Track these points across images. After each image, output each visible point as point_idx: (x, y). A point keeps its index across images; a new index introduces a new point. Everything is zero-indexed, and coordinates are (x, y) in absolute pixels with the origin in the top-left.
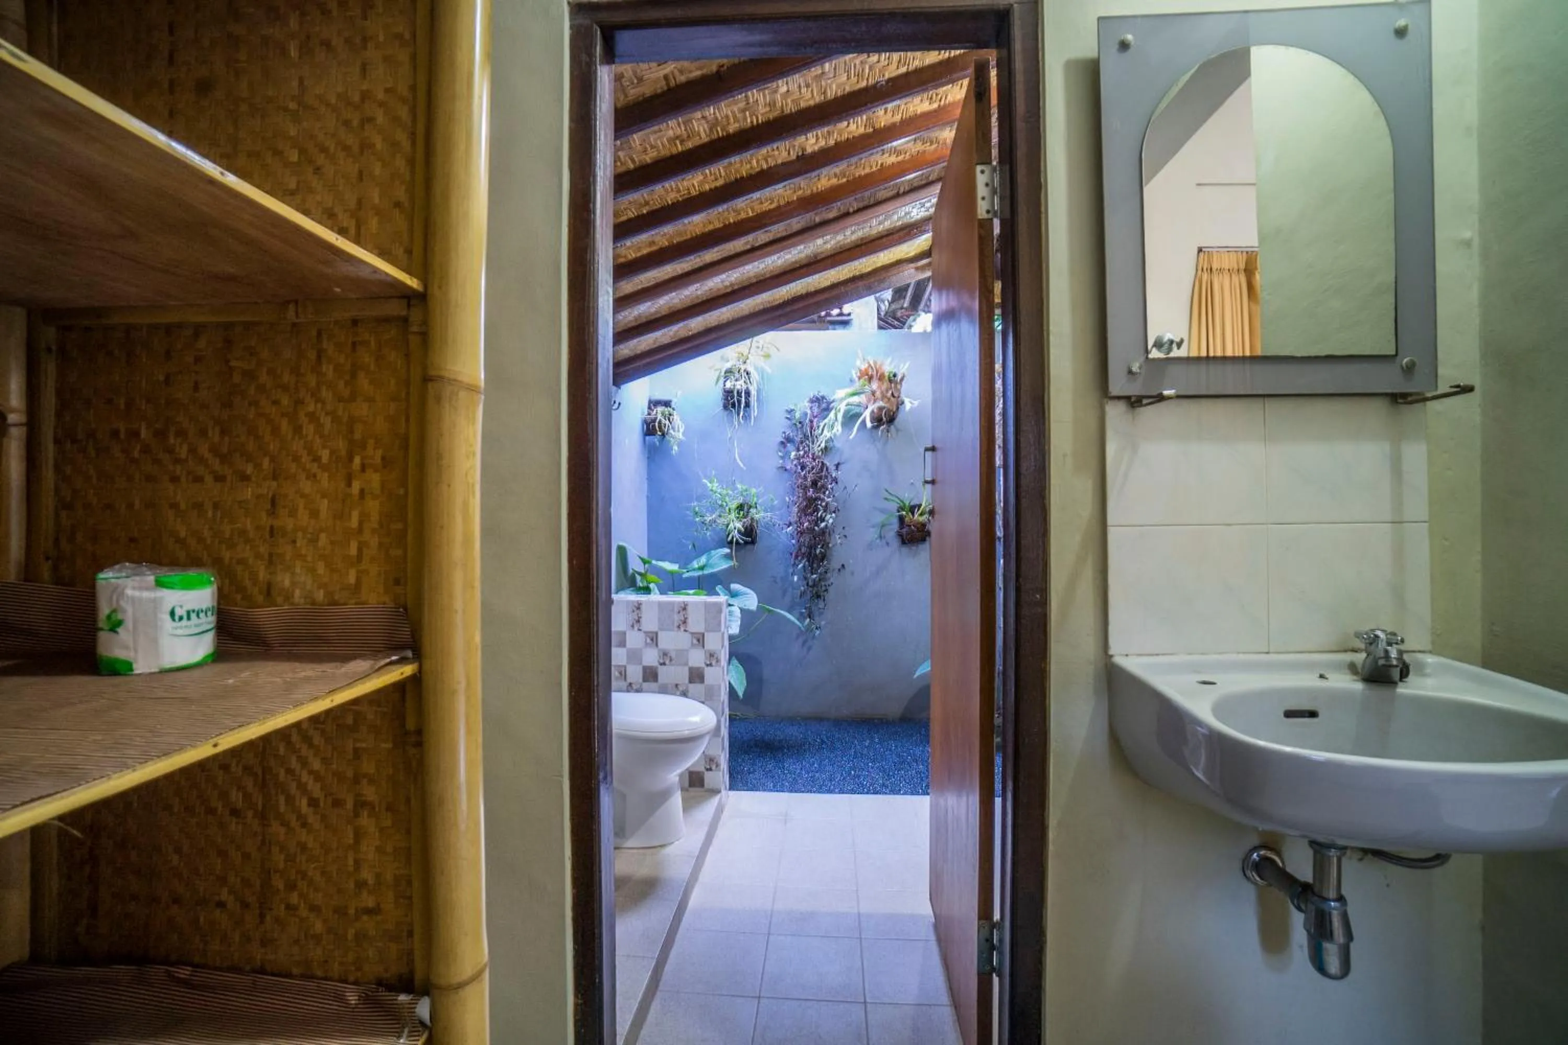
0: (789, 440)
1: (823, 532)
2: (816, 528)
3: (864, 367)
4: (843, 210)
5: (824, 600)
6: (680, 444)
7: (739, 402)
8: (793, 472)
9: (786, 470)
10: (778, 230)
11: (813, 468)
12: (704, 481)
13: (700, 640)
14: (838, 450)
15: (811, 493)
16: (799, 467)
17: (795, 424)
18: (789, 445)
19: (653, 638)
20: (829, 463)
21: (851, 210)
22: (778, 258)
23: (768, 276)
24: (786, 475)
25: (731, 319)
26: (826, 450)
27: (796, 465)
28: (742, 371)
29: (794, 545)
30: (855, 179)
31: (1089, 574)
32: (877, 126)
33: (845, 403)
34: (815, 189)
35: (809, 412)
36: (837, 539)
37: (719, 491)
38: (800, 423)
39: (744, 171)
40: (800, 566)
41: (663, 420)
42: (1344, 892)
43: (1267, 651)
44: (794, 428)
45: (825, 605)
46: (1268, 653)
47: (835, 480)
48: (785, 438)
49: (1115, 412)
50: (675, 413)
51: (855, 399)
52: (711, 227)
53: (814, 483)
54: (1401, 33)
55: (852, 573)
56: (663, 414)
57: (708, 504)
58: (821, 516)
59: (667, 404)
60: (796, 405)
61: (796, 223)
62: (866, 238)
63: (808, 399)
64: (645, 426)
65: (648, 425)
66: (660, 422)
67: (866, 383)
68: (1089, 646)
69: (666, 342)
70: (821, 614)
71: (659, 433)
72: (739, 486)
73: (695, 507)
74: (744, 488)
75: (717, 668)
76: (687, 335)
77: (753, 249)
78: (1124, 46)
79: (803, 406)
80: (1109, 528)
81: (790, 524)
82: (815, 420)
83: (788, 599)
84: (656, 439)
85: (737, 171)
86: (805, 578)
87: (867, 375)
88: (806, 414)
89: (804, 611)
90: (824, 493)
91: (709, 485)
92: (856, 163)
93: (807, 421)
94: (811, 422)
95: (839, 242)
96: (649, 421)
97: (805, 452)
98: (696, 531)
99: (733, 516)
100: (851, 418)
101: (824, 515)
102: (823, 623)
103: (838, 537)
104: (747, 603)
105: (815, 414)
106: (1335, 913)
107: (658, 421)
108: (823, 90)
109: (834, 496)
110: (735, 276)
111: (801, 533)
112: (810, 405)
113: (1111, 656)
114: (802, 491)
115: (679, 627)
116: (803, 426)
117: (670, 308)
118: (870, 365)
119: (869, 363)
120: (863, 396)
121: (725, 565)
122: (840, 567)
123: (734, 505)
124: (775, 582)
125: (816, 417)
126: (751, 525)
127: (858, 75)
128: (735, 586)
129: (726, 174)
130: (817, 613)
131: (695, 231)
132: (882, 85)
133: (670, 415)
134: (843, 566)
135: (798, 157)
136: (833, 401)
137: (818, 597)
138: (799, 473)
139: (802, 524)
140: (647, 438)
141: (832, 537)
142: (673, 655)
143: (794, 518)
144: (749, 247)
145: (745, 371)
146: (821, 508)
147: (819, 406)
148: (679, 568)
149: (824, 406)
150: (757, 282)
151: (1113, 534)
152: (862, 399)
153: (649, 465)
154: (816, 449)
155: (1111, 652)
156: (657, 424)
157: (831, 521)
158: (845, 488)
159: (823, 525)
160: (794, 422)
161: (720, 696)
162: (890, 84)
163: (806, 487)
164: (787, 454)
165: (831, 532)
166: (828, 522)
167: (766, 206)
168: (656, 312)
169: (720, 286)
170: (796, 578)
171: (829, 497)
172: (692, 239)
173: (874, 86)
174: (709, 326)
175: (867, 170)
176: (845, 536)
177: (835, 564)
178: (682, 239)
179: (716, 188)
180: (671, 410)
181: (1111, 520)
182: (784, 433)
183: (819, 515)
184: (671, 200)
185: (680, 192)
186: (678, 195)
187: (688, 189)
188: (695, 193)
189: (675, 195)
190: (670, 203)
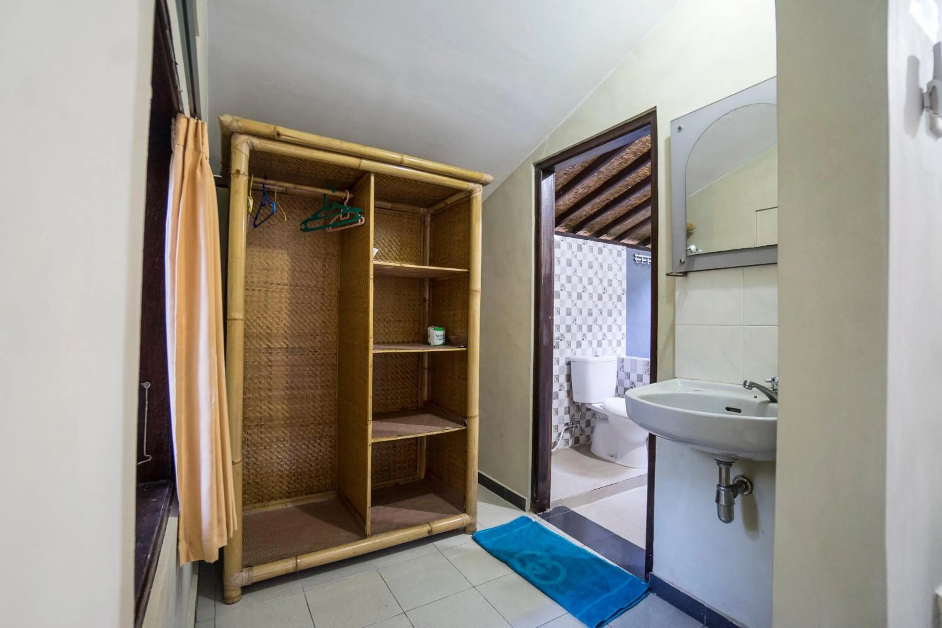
113: (676, 378)
155: (675, 376)
184: (639, 180)
185: (640, 176)
186: (641, 177)
187: (644, 174)
188: (649, 174)
189: (639, 178)
190: (639, 181)
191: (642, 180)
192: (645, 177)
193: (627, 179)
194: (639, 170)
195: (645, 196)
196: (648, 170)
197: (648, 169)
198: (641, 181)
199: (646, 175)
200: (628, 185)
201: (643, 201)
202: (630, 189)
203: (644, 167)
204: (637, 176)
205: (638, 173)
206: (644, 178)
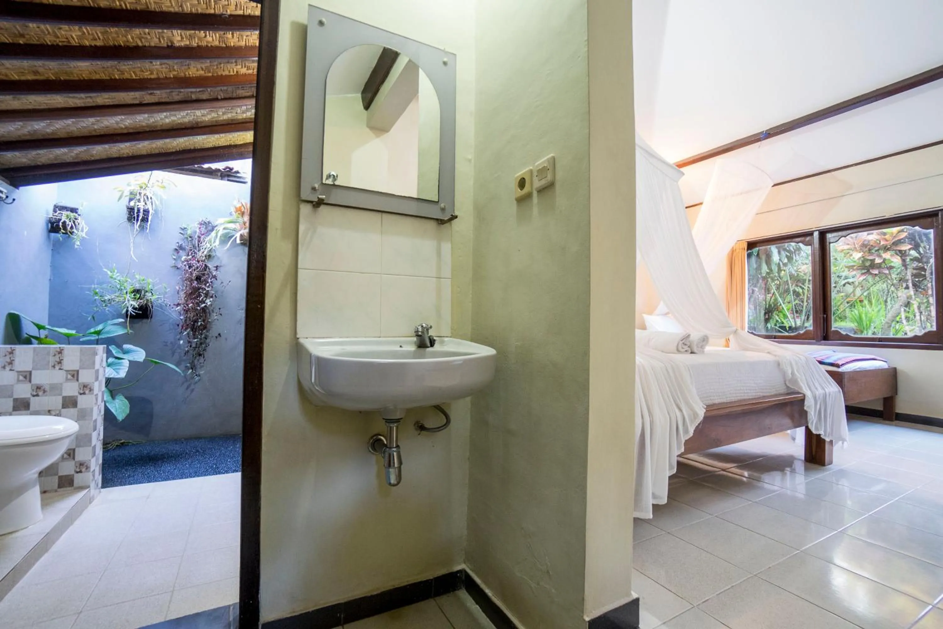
0: (181, 248)
1: (204, 310)
2: (199, 308)
3: (238, 205)
4: (213, 96)
5: (204, 357)
6: (83, 240)
7: (138, 216)
8: (183, 270)
9: (178, 268)
10: (160, 95)
11: (197, 268)
12: (105, 270)
13: (75, 375)
14: (218, 258)
15: (195, 284)
16: (187, 267)
17: (187, 238)
18: (181, 251)
19: (27, 376)
20: (211, 265)
21: (219, 97)
22: (166, 117)
23: (159, 128)
24: (177, 272)
25: (131, 154)
26: (209, 257)
27: (185, 265)
28: (142, 195)
29: (182, 320)
30: (218, 76)
31: (288, 294)
32: (229, 44)
33: (223, 227)
34: (187, 73)
35: (198, 231)
36: (214, 316)
37: (118, 278)
38: (190, 237)
39: (121, 41)
40: (186, 333)
41: (68, 222)
42: (399, 444)
43: (379, 336)
44: (185, 240)
45: (205, 361)
46: (380, 337)
47: (215, 277)
48: (178, 246)
49: (305, 209)
50: (80, 218)
51: (232, 226)
52: (98, 77)
53: (198, 278)
54: (445, 63)
55: (226, 339)
56: (67, 216)
57: (109, 287)
58: (202, 299)
59: (74, 210)
60: (188, 225)
61: (176, 95)
62: (234, 120)
63: (198, 222)
64: (50, 225)
65: (52, 224)
66: (64, 223)
67: (240, 216)
68: (287, 333)
69: (68, 161)
70: (202, 367)
71: (62, 231)
72: (137, 276)
73: (95, 289)
74: (142, 278)
75: (90, 396)
76: (89, 159)
77: (141, 105)
78: (321, 23)
79: (193, 227)
80: (299, 270)
81: (178, 305)
82: (202, 237)
83: (176, 356)
84: (59, 236)
85: (114, 39)
86: (189, 342)
87: (241, 211)
88: (195, 232)
89: (188, 365)
90: (205, 285)
91: (109, 273)
92: (217, 65)
93: (196, 237)
94: (199, 237)
95: (214, 118)
96: (54, 220)
97: (193, 257)
98: (97, 307)
99: (128, 297)
100: (227, 238)
101: (204, 299)
102: (202, 372)
103: (215, 314)
104: (136, 357)
105: (203, 232)
106: (395, 453)
107: (62, 221)
108: (180, 4)
109: (212, 287)
110: (128, 121)
111: (187, 311)
112: (199, 226)
113: (298, 338)
114: (189, 283)
115: (54, 367)
116: (193, 240)
117: (68, 133)
118: (243, 205)
119: (241, 203)
120: (238, 224)
121: (120, 331)
122: (217, 335)
123: (130, 288)
124: (166, 345)
125: (203, 234)
126: (146, 304)
127: (206, 3)
128: (126, 346)
129: (104, 37)
130: (199, 366)
131: (81, 75)
132: (226, 17)
133: (76, 219)
134: (219, 334)
135: (168, 46)
136: (216, 226)
137: (200, 355)
138: (187, 270)
139: (187, 305)
140: (53, 235)
141: (211, 315)
142: (47, 388)
143: (182, 301)
144: (137, 102)
145: (145, 195)
146: (202, 295)
147: (206, 228)
148: (76, 332)
149: (210, 228)
150: (149, 131)
151: (300, 272)
152: (237, 226)
153: (53, 256)
154: (201, 254)
155: (298, 336)
156: (61, 224)
157: (209, 304)
158: (222, 283)
159: (203, 305)
160: (186, 236)
161: (92, 416)
162: (231, 18)
163: (192, 280)
164: (180, 257)
165: (211, 312)
166: (207, 304)
167: (147, 75)
168: (53, 133)
169: (115, 126)
170: (181, 342)
171: (208, 287)
172: (80, 81)
173: (220, 16)
174: (110, 156)
175: (226, 73)
176: (221, 314)
177: (213, 332)
178: (67, 78)
179: (96, 46)
180: (76, 215)
181: (299, 266)
182: (178, 243)
183: (201, 299)
184: (50, 41)
185: (58, 37)
186: (58, 40)
187: (67, 38)
188: (75, 44)
189: (53, 39)
190: (49, 43)
191: (55, 44)
192: (65, 44)
193: (31, 25)
194: (66, 27)
195: (36, 73)
196: (79, 36)
197: (80, 34)
198: (53, 45)
199: (69, 42)
200: (22, 36)
201: (23, 78)
202: (20, 44)
203: (77, 28)
204: (54, 32)
205: (60, 29)
206: (60, 44)
